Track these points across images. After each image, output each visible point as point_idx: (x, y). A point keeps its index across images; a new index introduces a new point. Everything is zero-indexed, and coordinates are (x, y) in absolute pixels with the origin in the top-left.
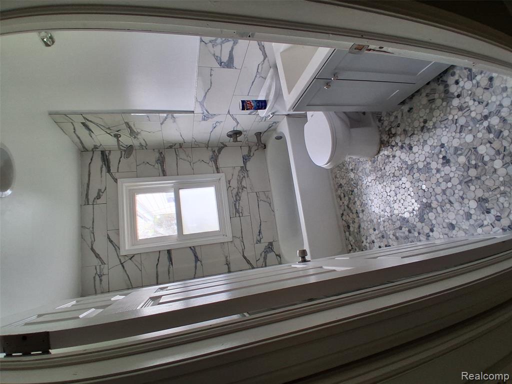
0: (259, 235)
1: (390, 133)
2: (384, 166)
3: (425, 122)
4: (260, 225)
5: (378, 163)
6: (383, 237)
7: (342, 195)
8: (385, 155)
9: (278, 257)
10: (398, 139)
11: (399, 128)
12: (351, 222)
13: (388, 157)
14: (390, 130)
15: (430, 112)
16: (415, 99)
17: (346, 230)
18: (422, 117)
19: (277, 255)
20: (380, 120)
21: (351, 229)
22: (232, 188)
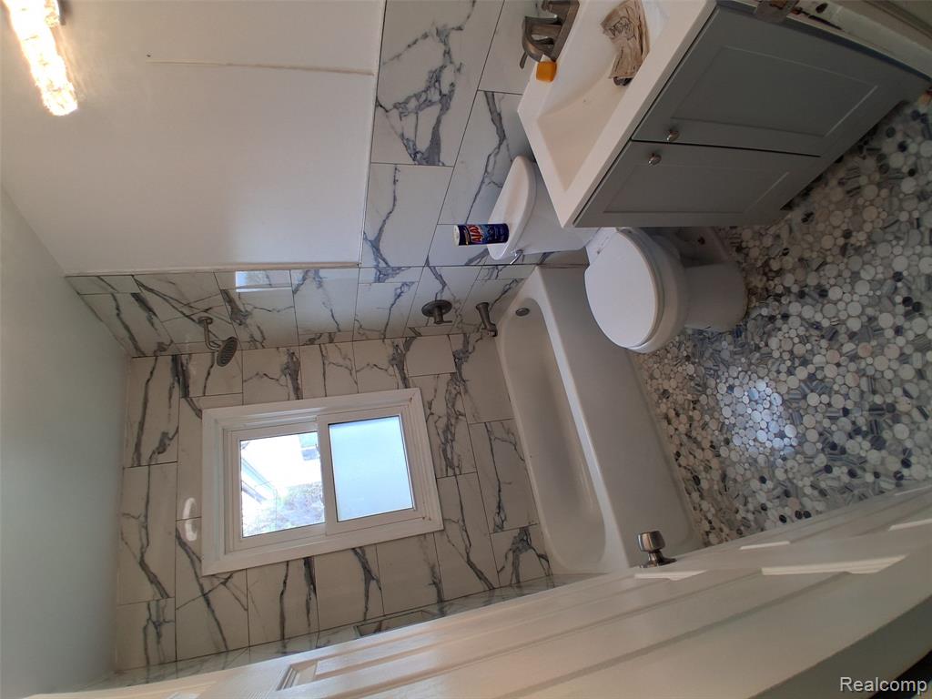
0: (499, 513)
1: (767, 270)
2: (765, 340)
3: (847, 235)
4: (499, 491)
5: (749, 336)
6: (787, 494)
7: (672, 413)
8: (763, 316)
9: (543, 561)
10: (789, 280)
11: (787, 258)
12: (702, 468)
13: (772, 319)
14: (766, 264)
15: (855, 214)
16: (816, 196)
17: (690, 488)
18: (839, 227)
19: (540, 556)
20: (739, 249)
21: (704, 484)
22: (436, 417)
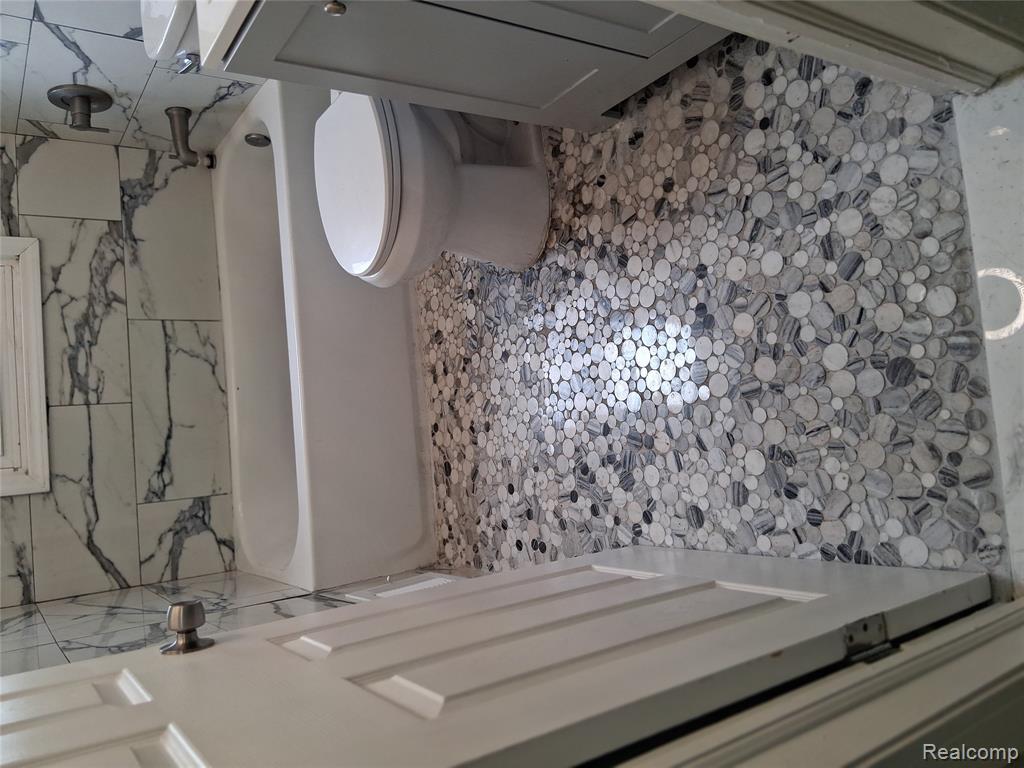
0: (160, 472)
1: (577, 200)
2: (552, 301)
3: (668, 186)
4: (169, 437)
5: (539, 289)
6: (529, 514)
7: (440, 369)
8: (558, 267)
9: (224, 549)
10: (595, 224)
11: (600, 190)
12: (455, 454)
13: (566, 273)
14: (578, 190)
15: (684, 158)
16: (655, 105)
17: (439, 476)
18: (663, 169)
19: (220, 542)
20: (556, 152)
21: (454, 477)
22: (64, 298)
